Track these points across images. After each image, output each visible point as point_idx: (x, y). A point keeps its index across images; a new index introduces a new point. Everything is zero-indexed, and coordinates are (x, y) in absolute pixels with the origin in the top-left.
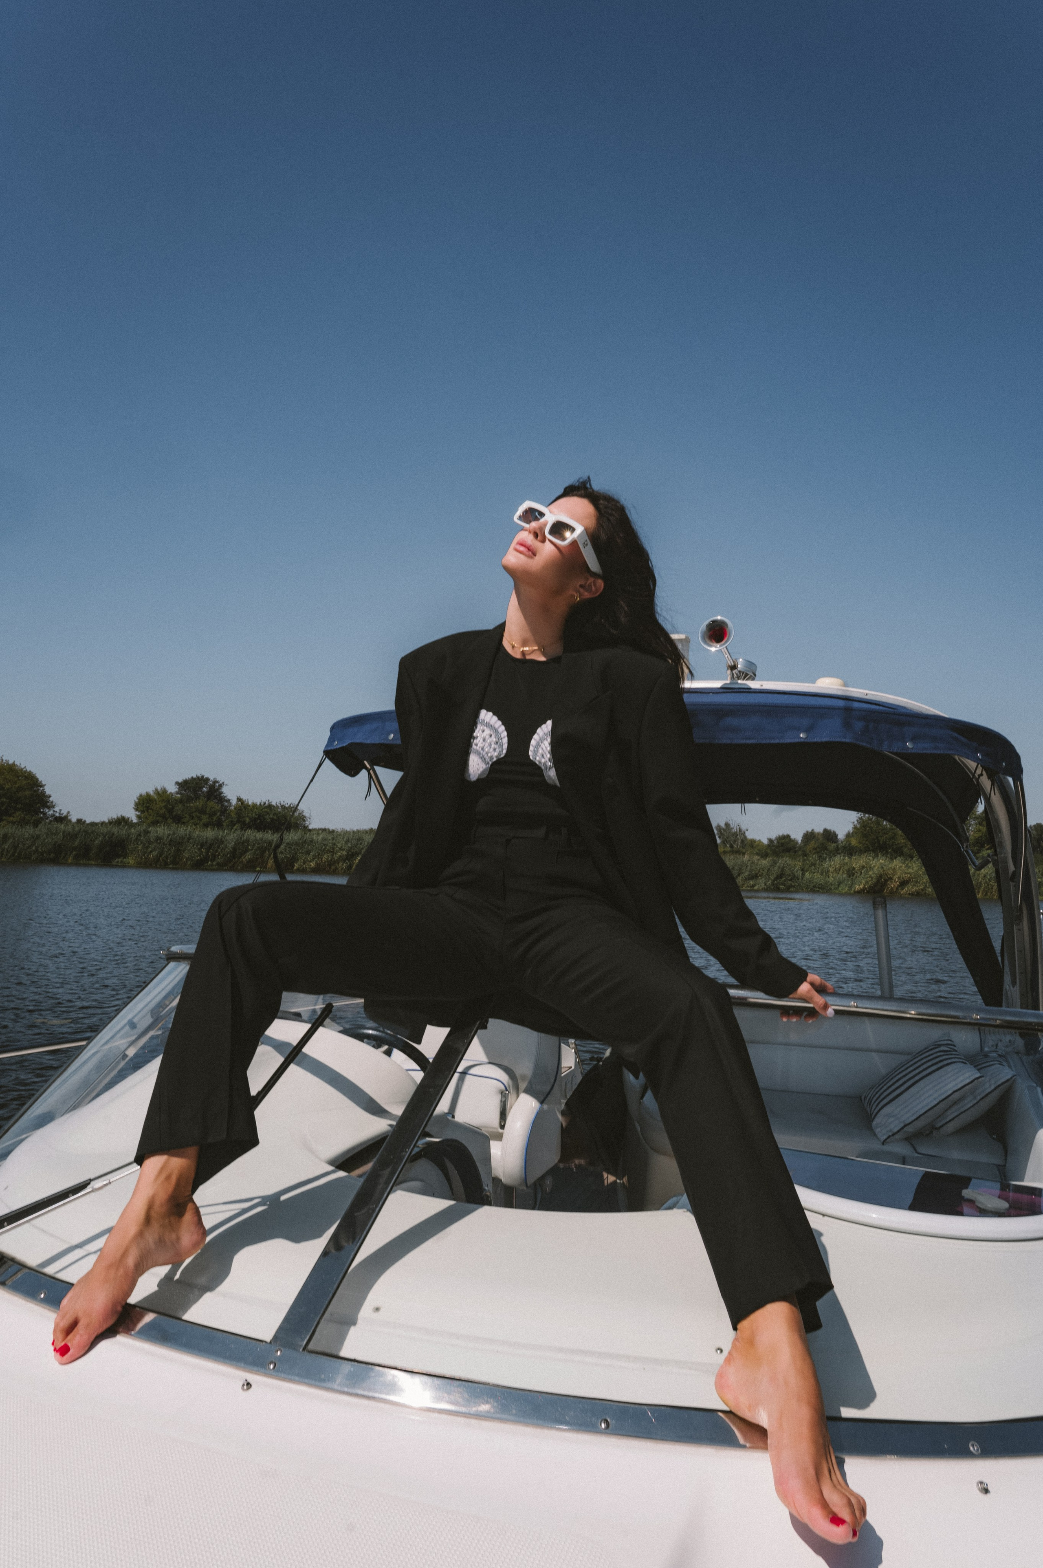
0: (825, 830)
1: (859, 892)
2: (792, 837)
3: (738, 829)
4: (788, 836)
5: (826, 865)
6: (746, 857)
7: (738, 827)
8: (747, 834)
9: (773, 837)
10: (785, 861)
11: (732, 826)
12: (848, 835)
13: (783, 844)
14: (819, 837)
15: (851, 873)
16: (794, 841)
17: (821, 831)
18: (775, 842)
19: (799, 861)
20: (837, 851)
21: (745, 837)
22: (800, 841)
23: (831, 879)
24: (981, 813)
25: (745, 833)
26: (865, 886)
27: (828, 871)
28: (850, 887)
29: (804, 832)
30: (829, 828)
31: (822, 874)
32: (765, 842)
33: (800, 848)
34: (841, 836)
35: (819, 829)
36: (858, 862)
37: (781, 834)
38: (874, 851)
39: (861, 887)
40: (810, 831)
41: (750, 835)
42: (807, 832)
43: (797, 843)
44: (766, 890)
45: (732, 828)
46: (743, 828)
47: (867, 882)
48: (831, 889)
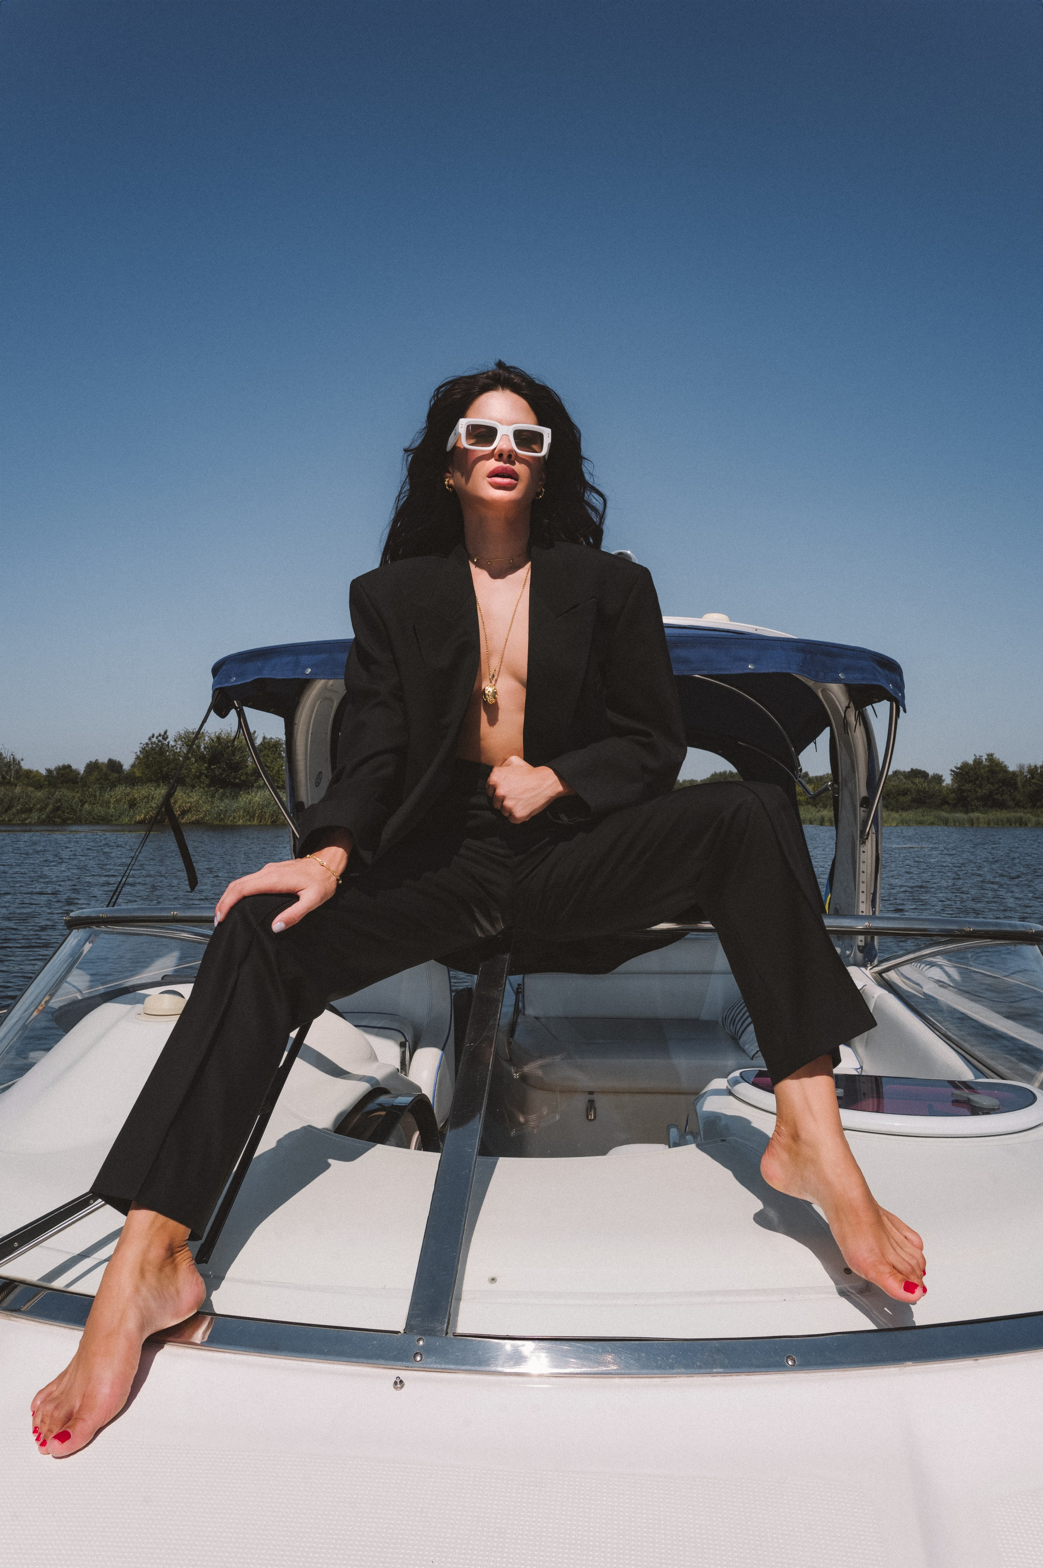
0: (110, 761)
1: (141, 822)
2: (74, 767)
3: (12, 759)
4: (69, 767)
5: (106, 796)
6: (18, 790)
7: (12, 757)
8: (22, 764)
9: (53, 768)
10: (63, 793)
11: (4, 755)
12: (133, 766)
13: (63, 775)
14: (104, 768)
15: (133, 804)
16: (76, 773)
17: (106, 761)
18: (55, 772)
19: (78, 792)
20: (119, 781)
21: (20, 767)
22: (82, 772)
23: (112, 811)
24: (259, 745)
25: (19, 763)
26: (145, 816)
27: (109, 802)
28: (132, 817)
29: (88, 762)
30: (114, 758)
31: (101, 806)
32: (44, 772)
33: (82, 778)
34: (126, 766)
35: (103, 759)
36: (140, 792)
37: (61, 764)
38: (157, 781)
39: (142, 816)
40: (94, 761)
41: (25, 766)
42: (91, 762)
43: (79, 774)
44: (41, 822)
45: (5, 758)
46: (18, 757)
47: (148, 813)
48: (111, 820)
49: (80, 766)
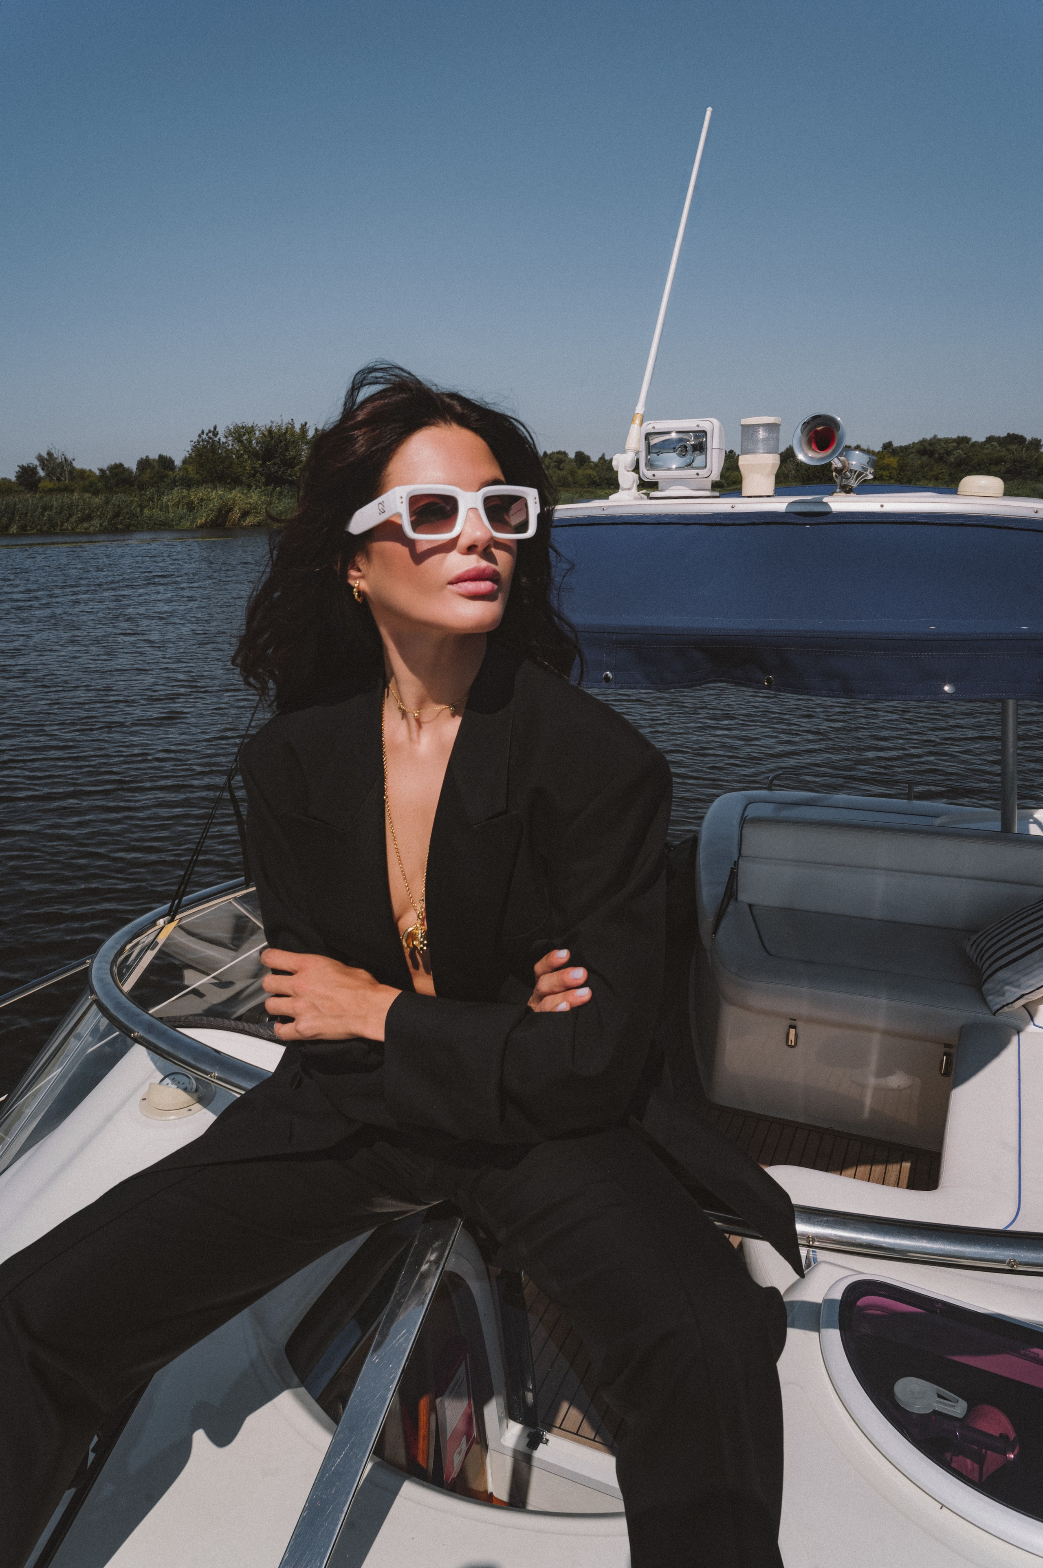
0: (161, 457)
1: (201, 526)
2: (126, 466)
3: (63, 460)
4: (121, 465)
5: (165, 499)
6: (76, 495)
7: (63, 457)
8: (75, 464)
9: (105, 467)
10: (120, 496)
11: (55, 456)
12: (185, 462)
13: (116, 475)
14: (155, 464)
15: (191, 507)
16: (128, 471)
17: (157, 457)
18: (107, 472)
19: (135, 496)
20: (174, 483)
21: (73, 468)
22: (135, 470)
23: (171, 515)
25: (71, 463)
26: (206, 520)
27: (168, 506)
28: (192, 523)
29: (138, 459)
30: (164, 454)
31: (161, 510)
32: (98, 473)
33: (136, 477)
34: (178, 462)
35: (154, 456)
36: (196, 494)
37: (113, 463)
38: (213, 482)
39: (203, 520)
40: (145, 458)
41: (78, 465)
42: (142, 459)
43: (132, 472)
44: (104, 531)
45: (56, 458)
46: (69, 457)
47: (208, 516)
48: (172, 525)
49: (132, 464)
